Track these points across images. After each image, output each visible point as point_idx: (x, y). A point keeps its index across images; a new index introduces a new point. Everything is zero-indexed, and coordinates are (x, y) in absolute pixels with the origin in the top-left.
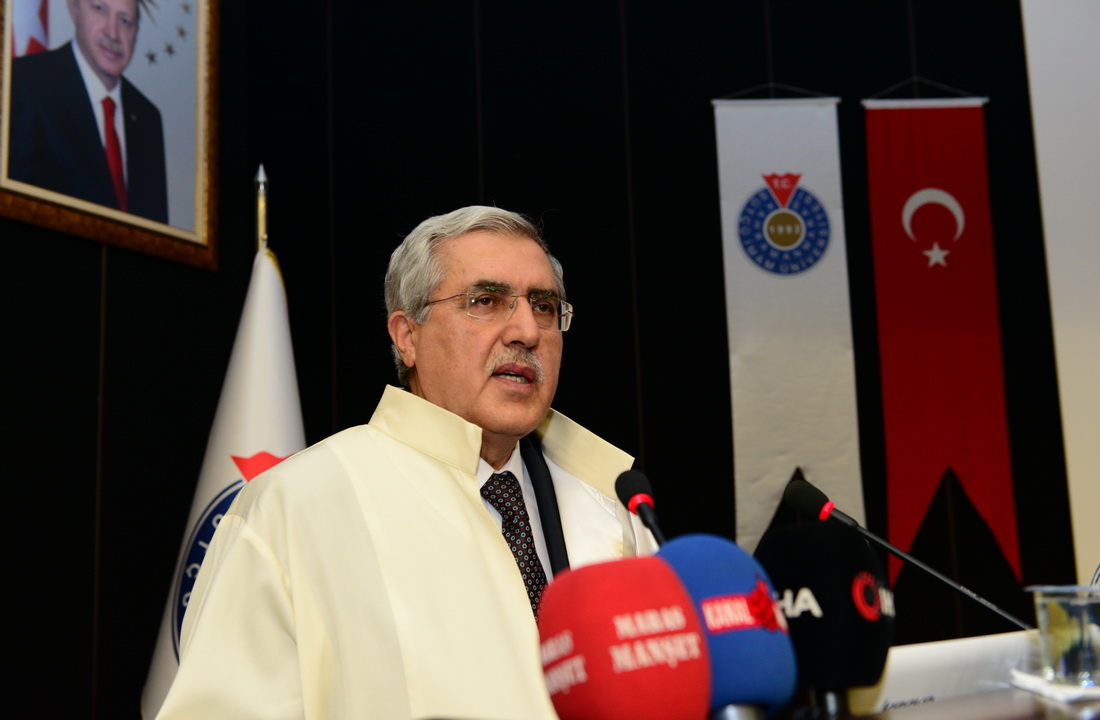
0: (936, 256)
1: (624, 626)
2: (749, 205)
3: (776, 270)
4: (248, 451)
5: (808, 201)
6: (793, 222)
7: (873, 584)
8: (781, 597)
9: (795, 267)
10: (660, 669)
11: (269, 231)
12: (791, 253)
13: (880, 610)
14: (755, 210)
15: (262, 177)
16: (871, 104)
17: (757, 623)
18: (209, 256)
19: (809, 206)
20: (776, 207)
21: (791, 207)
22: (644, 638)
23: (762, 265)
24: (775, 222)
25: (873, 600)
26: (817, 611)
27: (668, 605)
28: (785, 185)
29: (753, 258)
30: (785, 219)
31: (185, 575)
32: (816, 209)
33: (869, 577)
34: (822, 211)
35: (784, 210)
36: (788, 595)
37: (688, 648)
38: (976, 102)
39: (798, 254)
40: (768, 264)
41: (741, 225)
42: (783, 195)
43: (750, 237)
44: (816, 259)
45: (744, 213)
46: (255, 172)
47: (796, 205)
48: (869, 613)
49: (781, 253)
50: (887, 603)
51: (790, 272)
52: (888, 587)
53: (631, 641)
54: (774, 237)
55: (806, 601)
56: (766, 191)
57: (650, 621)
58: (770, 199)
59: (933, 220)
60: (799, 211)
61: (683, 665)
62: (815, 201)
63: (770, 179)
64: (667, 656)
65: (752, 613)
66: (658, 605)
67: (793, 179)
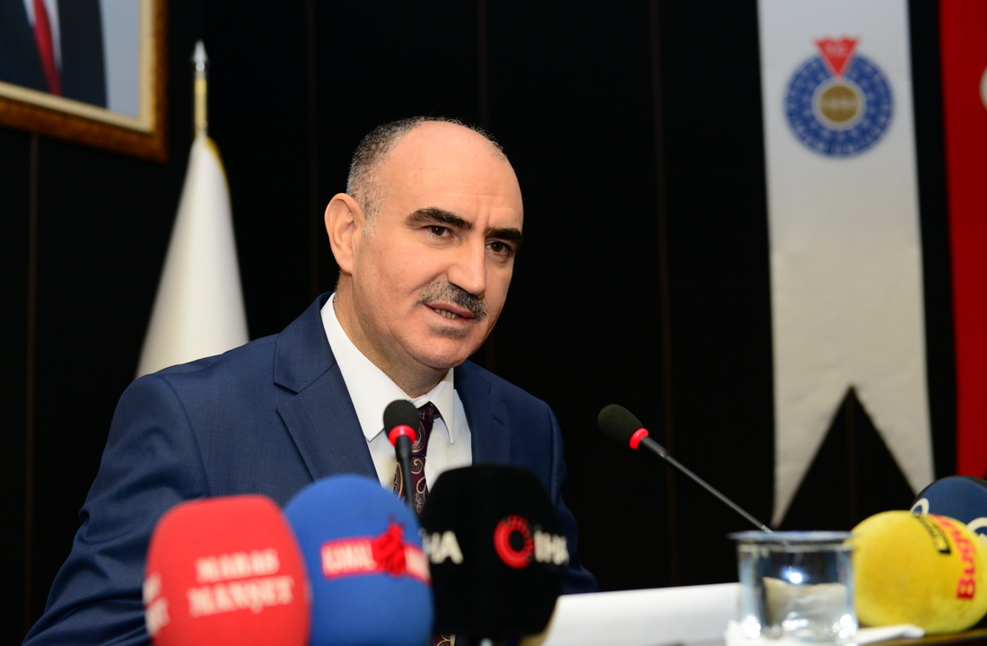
1: (207, 569)
2: (798, 77)
3: (829, 152)
5: (867, 70)
6: (849, 94)
7: (525, 528)
9: (851, 148)
10: (241, 615)
12: (846, 132)
13: (530, 556)
14: (804, 83)
15: (200, 56)
17: (379, 567)
19: (869, 77)
20: (828, 77)
21: (849, 77)
22: (226, 582)
23: (812, 146)
24: (829, 95)
25: (524, 545)
26: (457, 556)
27: (261, 547)
28: (841, 51)
29: (802, 138)
30: (839, 92)
32: (877, 79)
33: (518, 520)
34: (884, 82)
35: (838, 81)
36: (436, 538)
37: (276, 592)
39: (854, 133)
40: (821, 145)
41: (789, 99)
42: (838, 63)
43: (798, 114)
44: (876, 138)
45: (792, 86)
47: (854, 75)
48: (513, 559)
49: (834, 133)
51: (845, 154)
53: (212, 585)
54: (829, 114)
56: (817, 60)
57: (237, 565)
58: (823, 69)
60: (858, 81)
61: (270, 611)
62: (875, 71)
63: (823, 45)
64: (251, 601)
65: (375, 557)
66: (248, 546)
67: (849, 44)
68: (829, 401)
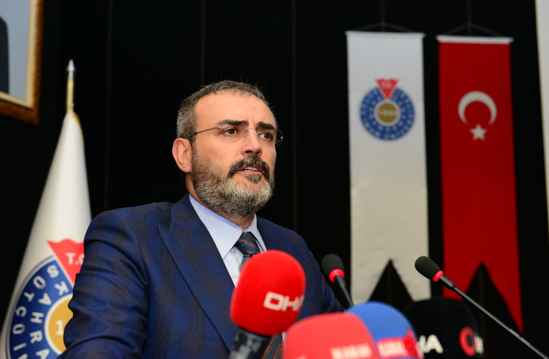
0: (479, 133)
2: (367, 97)
3: (382, 137)
4: (58, 238)
5: (402, 96)
6: (392, 108)
7: (472, 334)
8: (418, 340)
9: (393, 136)
11: (75, 101)
12: (391, 128)
13: (475, 350)
14: (370, 100)
15: (71, 68)
16: (443, 39)
17: (409, 354)
18: (34, 115)
19: (403, 100)
20: (382, 99)
21: (392, 99)
23: (373, 134)
24: (382, 108)
25: (471, 343)
26: (439, 349)
28: (389, 86)
29: (368, 129)
30: (388, 107)
31: (15, 314)
32: (407, 101)
33: (470, 330)
34: (410, 103)
35: (387, 101)
36: (423, 339)
38: (505, 41)
39: (395, 128)
40: (378, 134)
41: (362, 109)
42: (387, 91)
43: (366, 117)
44: (406, 132)
45: (364, 102)
46: (67, 64)
47: (395, 98)
48: (469, 351)
49: (385, 128)
50: (479, 345)
51: (390, 139)
52: (481, 336)
54: (382, 118)
55: (433, 343)
56: (377, 90)
58: (379, 95)
59: (477, 112)
60: (397, 102)
62: (406, 97)
63: (380, 82)
67: (394, 82)
68: (379, 267)
